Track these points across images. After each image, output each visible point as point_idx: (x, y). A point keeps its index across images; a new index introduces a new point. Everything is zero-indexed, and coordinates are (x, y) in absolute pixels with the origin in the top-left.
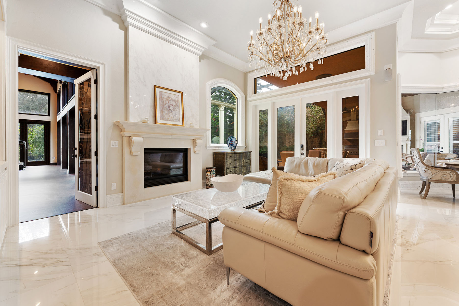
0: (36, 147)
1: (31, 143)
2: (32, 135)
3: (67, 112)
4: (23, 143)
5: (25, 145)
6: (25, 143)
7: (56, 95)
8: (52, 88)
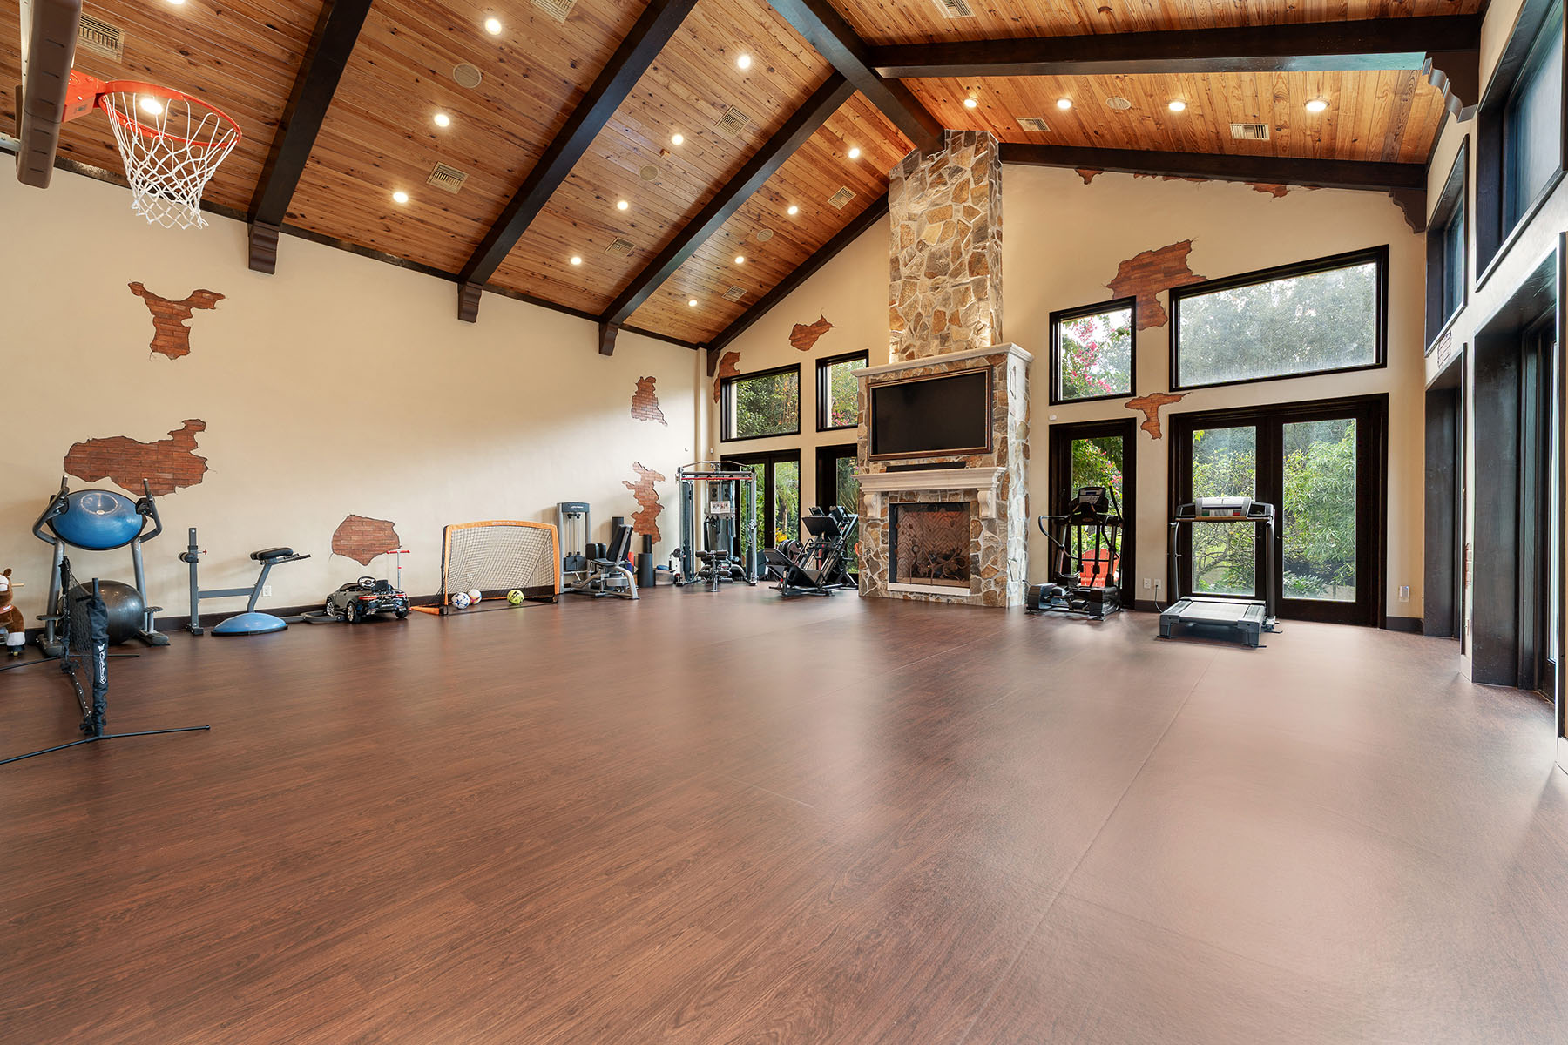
0: (1319, 529)
1: (1299, 512)
2: (1306, 479)
3: (1465, 345)
4: (1263, 511)
5: (1272, 522)
6: (1273, 512)
7: (1422, 239)
8: (1397, 212)
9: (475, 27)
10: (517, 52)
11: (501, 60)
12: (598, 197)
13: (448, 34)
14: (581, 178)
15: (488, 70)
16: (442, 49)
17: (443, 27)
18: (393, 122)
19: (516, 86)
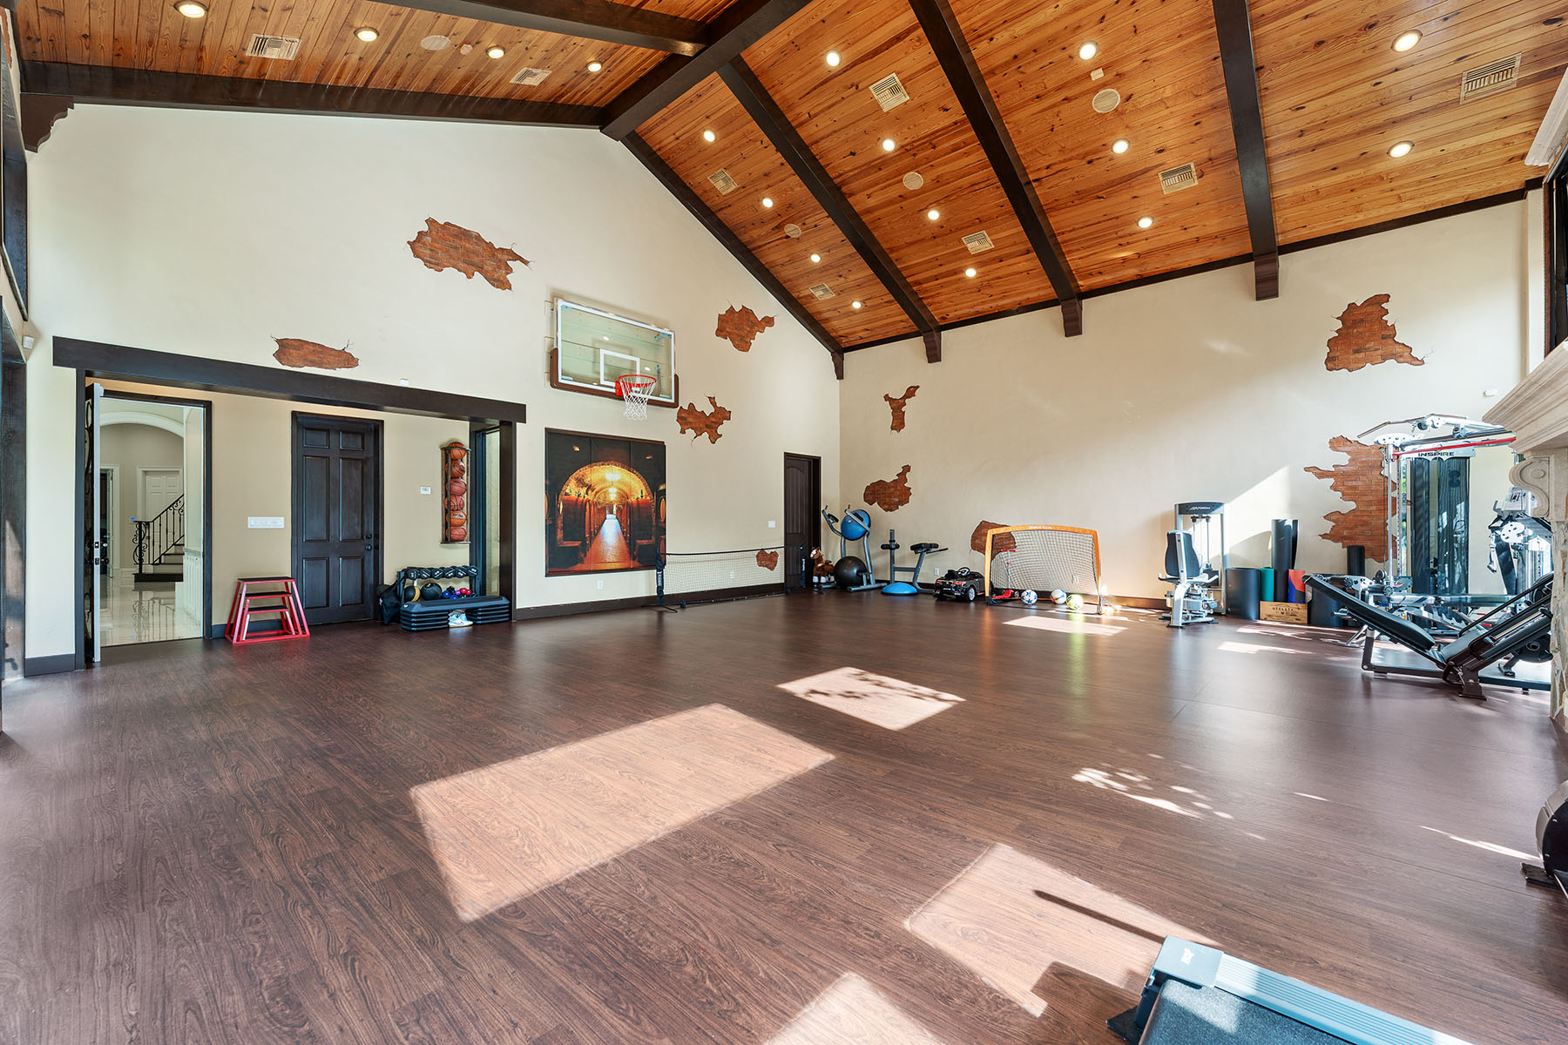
9: (884, 156)
10: (913, 142)
11: (914, 155)
12: (1090, 162)
13: (882, 173)
14: (1055, 164)
15: (917, 167)
16: (888, 182)
17: (876, 172)
18: (919, 237)
19: (938, 158)
